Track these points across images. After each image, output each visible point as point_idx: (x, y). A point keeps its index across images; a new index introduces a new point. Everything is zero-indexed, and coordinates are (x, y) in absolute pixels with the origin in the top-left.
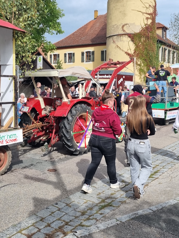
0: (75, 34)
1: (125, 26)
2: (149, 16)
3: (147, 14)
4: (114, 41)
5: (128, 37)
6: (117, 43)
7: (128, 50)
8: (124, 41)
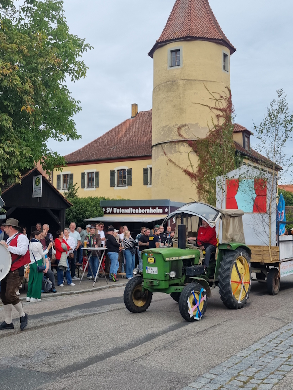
0: (100, 141)
1: (183, 128)
2: (221, 113)
3: (217, 109)
4: (164, 152)
5: (187, 145)
6: (169, 155)
7: (188, 166)
8: (181, 153)
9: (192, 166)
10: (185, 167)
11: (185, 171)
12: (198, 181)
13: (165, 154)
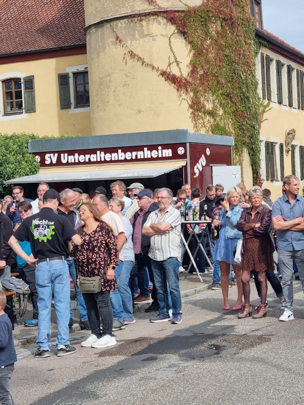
4: (117, 38)
5: (165, 21)
6: (129, 44)
7: (169, 65)
8: (153, 37)
9: (178, 63)
10: (164, 67)
11: (163, 74)
12: (192, 94)
13: (120, 41)
